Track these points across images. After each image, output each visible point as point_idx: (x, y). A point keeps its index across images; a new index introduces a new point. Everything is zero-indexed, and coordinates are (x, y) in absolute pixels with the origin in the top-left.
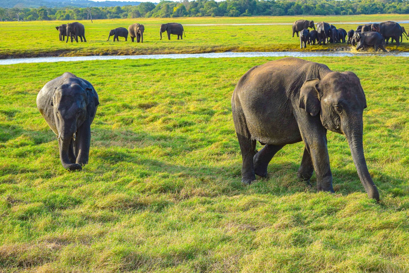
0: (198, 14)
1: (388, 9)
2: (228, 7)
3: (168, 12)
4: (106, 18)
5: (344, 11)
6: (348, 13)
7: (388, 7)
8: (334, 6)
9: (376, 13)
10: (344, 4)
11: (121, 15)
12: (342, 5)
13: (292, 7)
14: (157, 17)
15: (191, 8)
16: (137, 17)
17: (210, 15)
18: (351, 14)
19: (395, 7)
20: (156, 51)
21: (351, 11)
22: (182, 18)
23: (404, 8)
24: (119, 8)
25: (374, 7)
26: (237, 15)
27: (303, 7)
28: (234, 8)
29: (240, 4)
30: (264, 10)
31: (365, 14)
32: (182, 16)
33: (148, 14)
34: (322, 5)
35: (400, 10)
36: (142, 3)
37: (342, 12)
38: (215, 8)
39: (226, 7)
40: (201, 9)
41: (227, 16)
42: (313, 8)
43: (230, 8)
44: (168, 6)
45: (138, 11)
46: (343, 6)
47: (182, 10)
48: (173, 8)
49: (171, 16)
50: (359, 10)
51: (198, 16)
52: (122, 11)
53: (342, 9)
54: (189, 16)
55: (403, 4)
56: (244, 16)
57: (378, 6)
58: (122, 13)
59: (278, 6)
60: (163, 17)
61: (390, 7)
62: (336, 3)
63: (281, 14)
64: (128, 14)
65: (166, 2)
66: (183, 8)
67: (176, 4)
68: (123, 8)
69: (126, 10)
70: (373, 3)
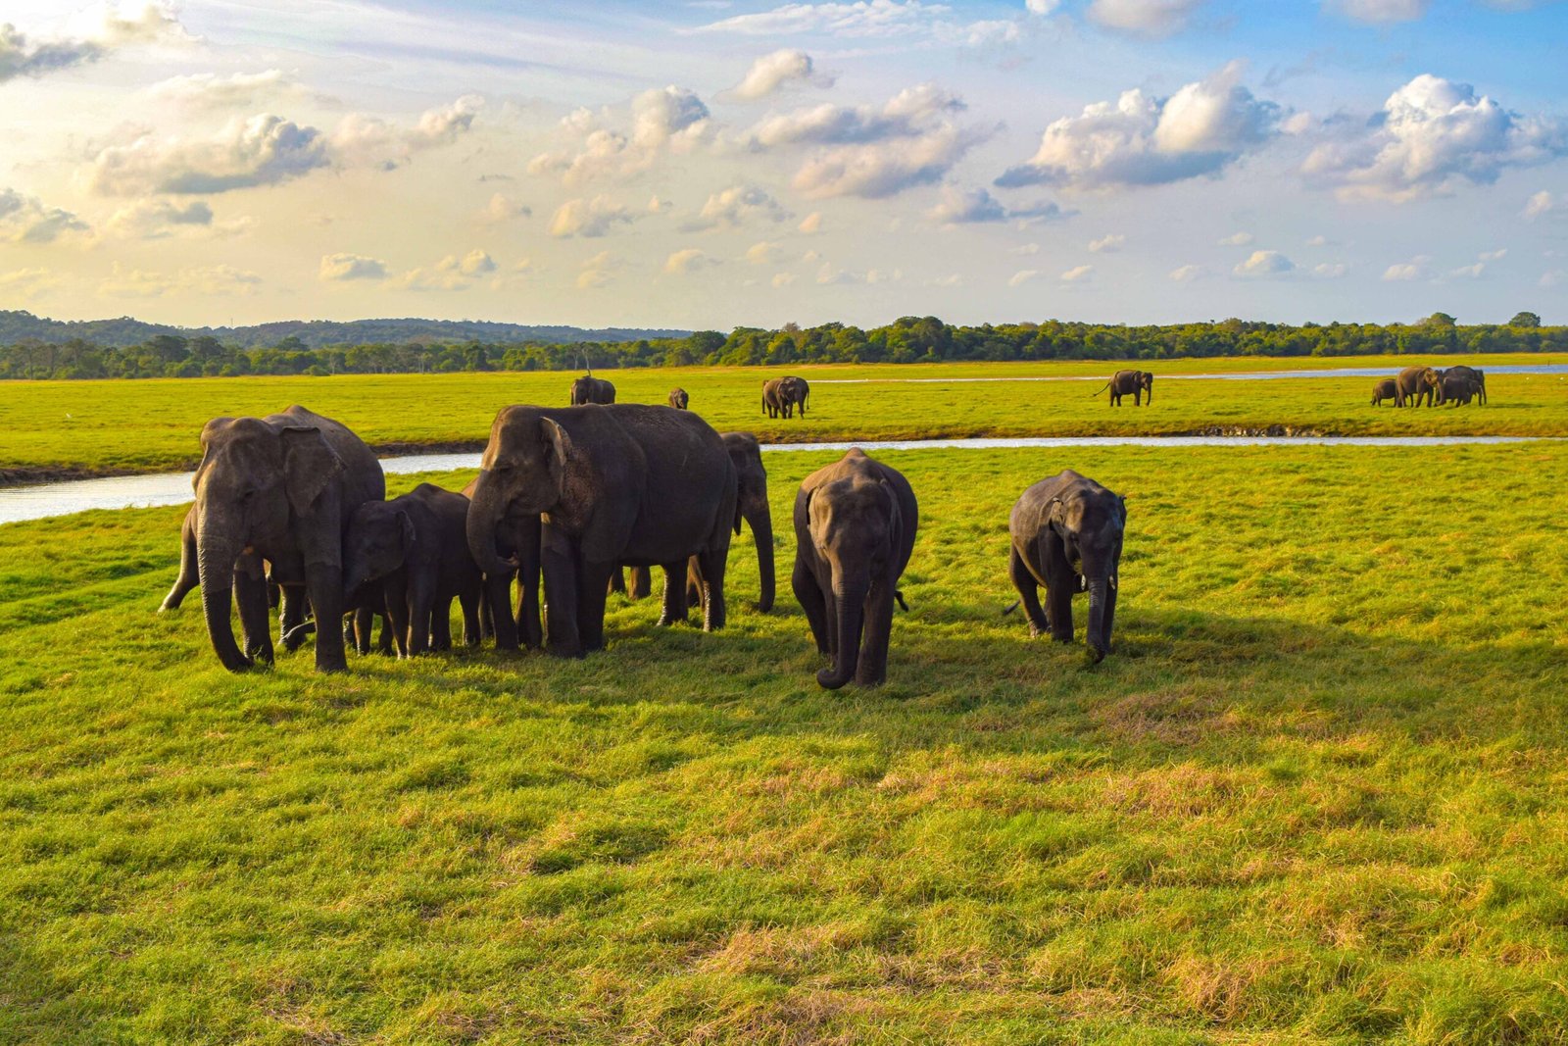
0: (823, 357)
1: (1246, 345)
2: (889, 342)
3: (755, 352)
4: (616, 366)
5: (1146, 350)
6: (1157, 354)
7: (1246, 341)
8: (1124, 340)
9: (1218, 354)
10: (1147, 336)
11: (650, 359)
12: (1141, 337)
13: (1032, 341)
14: (731, 364)
15: (807, 345)
16: (685, 365)
17: (848, 361)
18: (1161, 357)
19: (1260, 341)
21: (1161, 349)
22: (786, 366)
23: (1281, 343)
24: (644, 344)
25: (1213, 341)
26: (910, 360)
27: (1055, 341)
28: (903, 343)
29: (915, 336)
30: (970, 348)
31: (1194, 356)
32: (787, 362)
33: (710, 357)
34: (1097, 336)
35: (1272, 346)
36: (698, 334)
37: (1142, 352)
38: (859, 345)
39: (885, 342)
40: (829, 347)
41: (887, 361)
42: (1077, 344)
43: (894, 345)
44: (756, 340)
45: (688, 351)
46: (1144, 340)
47: (786, 347)
48: (766, 343)
49: (763, 361)
50: (1179, 348)
51: (822, 362)
52: (651, 352)
53: (1143, 346)
54: (803, 363)
55: (1278, 334)
56: (926, 361)
57: (1221, 339)
58: (652, 355)
59: (1001, 340)
60: (746, 364)
61: (1250, 340)
62: (1128, 333)
63: (1006, 358)
64: (666, 358)
65: (749, 330)
66: (789, 344)
67: (774, 335)
68: (652, 343)
69: (660, 348)
70: (1211, 333)
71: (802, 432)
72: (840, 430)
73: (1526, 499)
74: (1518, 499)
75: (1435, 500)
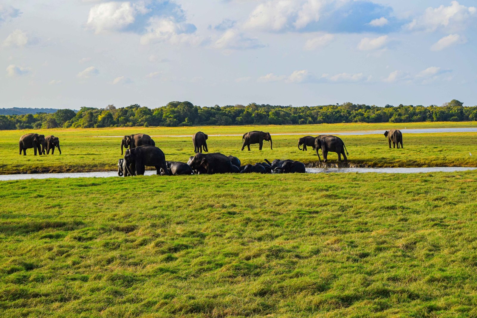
0: (128, 123)
1: (355, 117)
2: (164, 115)
3: (91, 121)
4: (15, 128)
5: (302, 120)
6: (308, 122)
7: (354, 114)
8: (290, 114)
9: (340, 122)
10: (303, 112)
11: (34, 125)
12: (300, 113)
13: (241, 114)
14: (78, 127)
15: (119, 117)
16: (53, 128)
17: (142, 125)
18: (310, 123)
19: (362, 115)
20: (95, 168)
21: (310, 119)
22: (108, 128)
23: (373, 116)
24: (30, 116)
25: (338, 115)
26: (175, 125)
27: (253, 115)
28: (172, 116)
29: (178, 112)
30: (208, 119)
31: (328, 123)
32: (109, 126)
33: (66, 124)
34: (276, 112)
35: (368, 117)
36: (60, 111)
37: (300, 121)
38: (148, 116)
39: (162, 115)
40: (131, 118)
41: (163, 125)
42: (265, 116)
43: (167, 116)
44: (91, 114)
45: (55, 120)
46: (301, 114)
47: (108, 118)
48: (97, 116)
49: (95, 125)
50: (319, 118)
51: (128, 126)
52: (35, 120)
53: (300, 117)
54: (117, 126)
55: (371, 111)
56: (184, 125)
57: (342, 114)
58: (35, 122)
59: (224, 114)
60: (86, 127)
61: (357, 114)
62: (292, 110)
63: (227, 123)
64: (43, 124)
65: (89, 109)
66: (110, 116)
67: (101, 111)
68: (35, 116)
69: (39, 118)
70: (336, 110)
71: (82, 167)
72: (103, 165)
73: (440, 206)
74: (436, 206)
75: (388, 208)
